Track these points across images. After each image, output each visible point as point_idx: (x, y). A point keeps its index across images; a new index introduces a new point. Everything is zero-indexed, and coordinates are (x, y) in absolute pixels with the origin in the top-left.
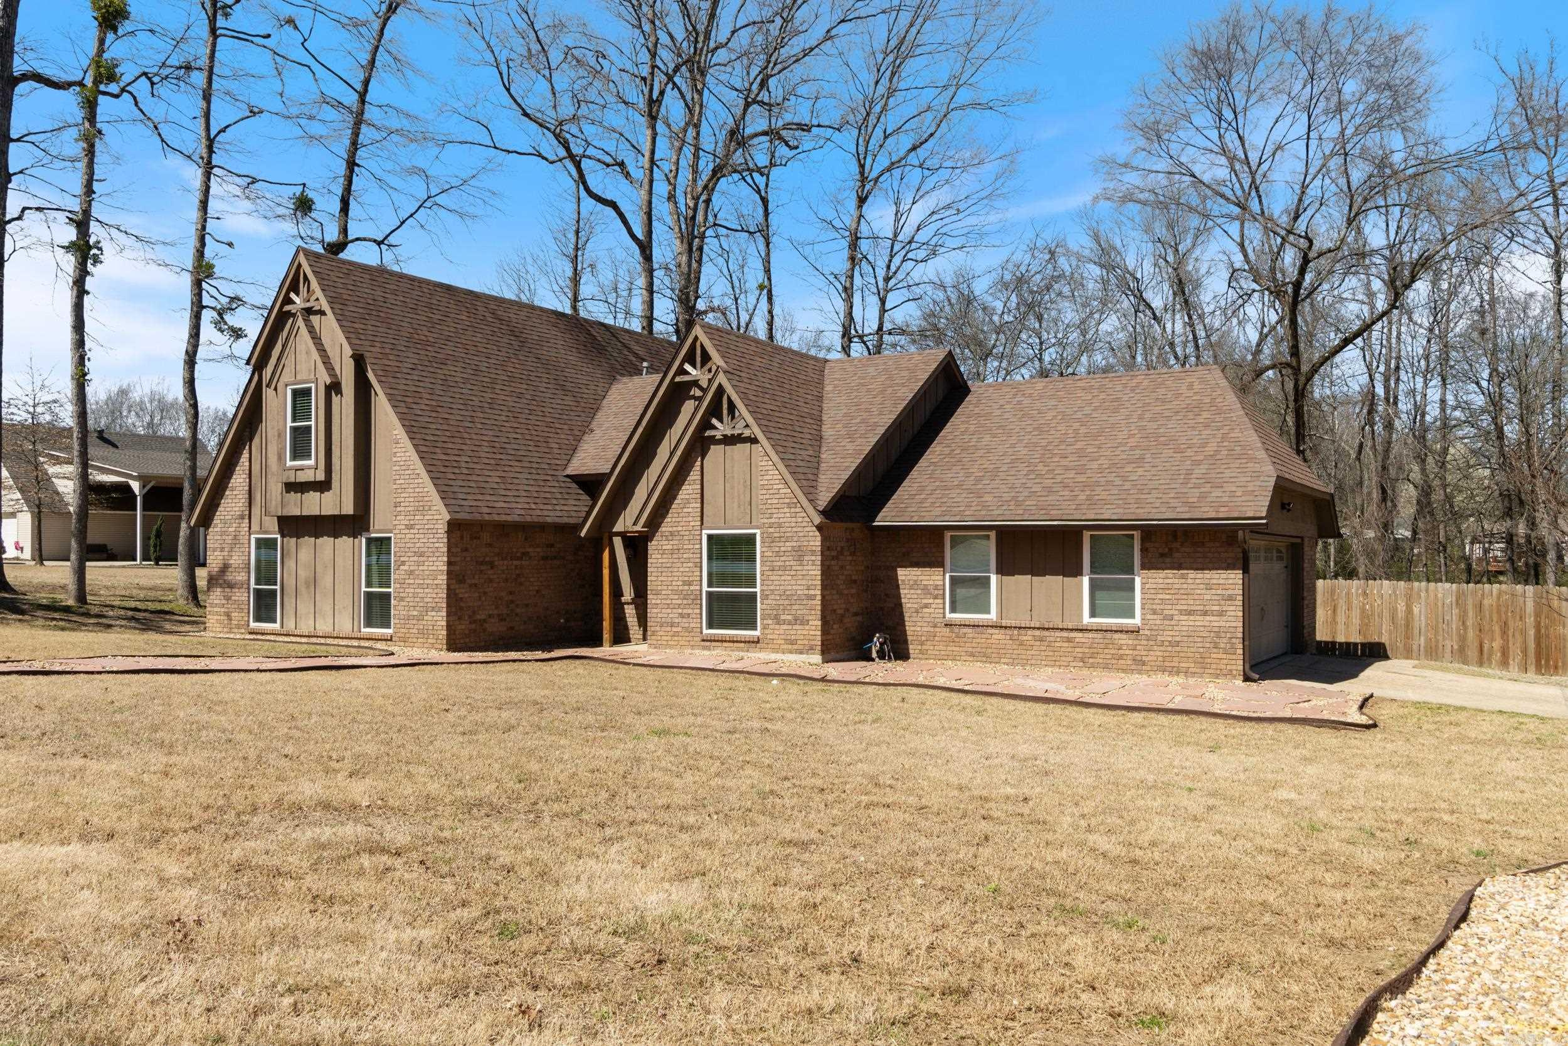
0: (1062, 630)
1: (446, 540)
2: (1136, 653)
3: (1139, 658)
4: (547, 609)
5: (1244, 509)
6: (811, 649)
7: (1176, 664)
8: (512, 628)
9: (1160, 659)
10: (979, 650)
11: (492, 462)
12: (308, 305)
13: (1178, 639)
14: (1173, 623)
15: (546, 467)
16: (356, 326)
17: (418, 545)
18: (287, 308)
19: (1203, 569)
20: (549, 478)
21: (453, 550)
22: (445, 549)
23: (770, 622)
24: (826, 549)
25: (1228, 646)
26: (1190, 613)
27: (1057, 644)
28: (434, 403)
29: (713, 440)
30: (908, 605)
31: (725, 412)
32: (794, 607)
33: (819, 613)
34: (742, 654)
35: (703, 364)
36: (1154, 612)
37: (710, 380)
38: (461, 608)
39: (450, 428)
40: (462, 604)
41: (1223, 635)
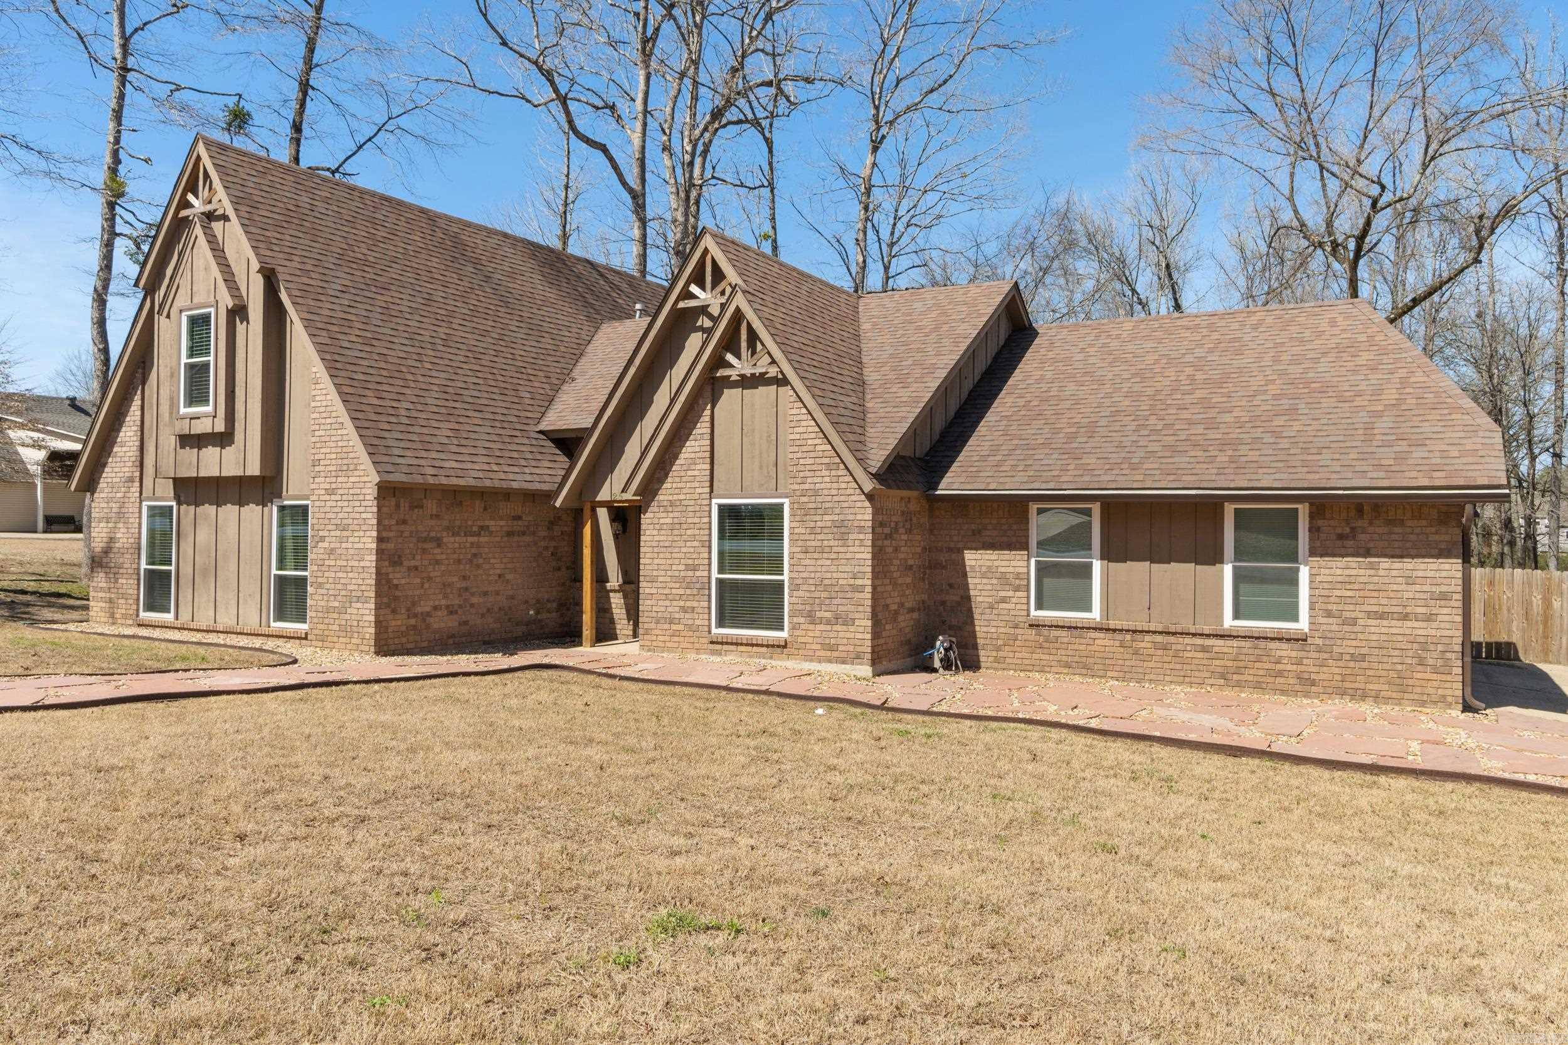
0: (1194, 635)
1: (375, 509)
2: (1303, 668)
3: (1306, 676)
4: (513, 597)
5: (1470, 474)
6: (858, 657)
7: (1362, 686)
8: (466, 623)
9: (1339, 678)
10: (1076, 659)
11: (443, 410)
12: (209, 208)
13: (1363, 651)
14: (1356, 629)
15: (515, 419)
16: (268, 234)
17: (340, 516)
18: (184, 213)
19: (1402, 557)
20: (518, 433)
21: (386, 522)
22: (375, 522)
23: (802, 620)
24: (878, 524)
25: (1440, 662)
26: (1382, 616)
27: (1189, 655)
28: (369, 335)
29: (727, 382)
30: (979, 599)
31: (744, 345)
32: (835, 601)
33: (869, 609)
34: (763, 661)
35: (714, 286)
36: (1329, 614)
37: (723, 306)
38: (396, 599)
39: (389, 366)
40: (398, 593)
41: (1432, 647)
